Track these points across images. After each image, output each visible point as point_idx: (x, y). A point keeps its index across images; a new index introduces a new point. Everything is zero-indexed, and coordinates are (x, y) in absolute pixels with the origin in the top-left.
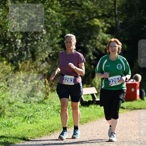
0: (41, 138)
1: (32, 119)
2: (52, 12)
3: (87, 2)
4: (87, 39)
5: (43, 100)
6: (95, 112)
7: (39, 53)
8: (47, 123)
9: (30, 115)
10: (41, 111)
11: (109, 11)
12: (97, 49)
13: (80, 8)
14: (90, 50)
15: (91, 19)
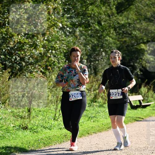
0: (101, 133)
1: (94, 118)
2: (109, 40)
3: (135, 31)
4: (135, 59)
5: (102, 105)
6: (141, 113)
7: (99, 69)
8: (106, 122)
9: (93, 116)
10: (101, 112)
11: (152, 38)
12: (143, 67)
13: (130, 36)
14: (137, 67)
15: (138, 44)
